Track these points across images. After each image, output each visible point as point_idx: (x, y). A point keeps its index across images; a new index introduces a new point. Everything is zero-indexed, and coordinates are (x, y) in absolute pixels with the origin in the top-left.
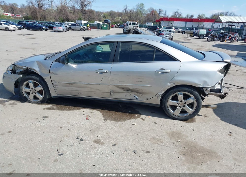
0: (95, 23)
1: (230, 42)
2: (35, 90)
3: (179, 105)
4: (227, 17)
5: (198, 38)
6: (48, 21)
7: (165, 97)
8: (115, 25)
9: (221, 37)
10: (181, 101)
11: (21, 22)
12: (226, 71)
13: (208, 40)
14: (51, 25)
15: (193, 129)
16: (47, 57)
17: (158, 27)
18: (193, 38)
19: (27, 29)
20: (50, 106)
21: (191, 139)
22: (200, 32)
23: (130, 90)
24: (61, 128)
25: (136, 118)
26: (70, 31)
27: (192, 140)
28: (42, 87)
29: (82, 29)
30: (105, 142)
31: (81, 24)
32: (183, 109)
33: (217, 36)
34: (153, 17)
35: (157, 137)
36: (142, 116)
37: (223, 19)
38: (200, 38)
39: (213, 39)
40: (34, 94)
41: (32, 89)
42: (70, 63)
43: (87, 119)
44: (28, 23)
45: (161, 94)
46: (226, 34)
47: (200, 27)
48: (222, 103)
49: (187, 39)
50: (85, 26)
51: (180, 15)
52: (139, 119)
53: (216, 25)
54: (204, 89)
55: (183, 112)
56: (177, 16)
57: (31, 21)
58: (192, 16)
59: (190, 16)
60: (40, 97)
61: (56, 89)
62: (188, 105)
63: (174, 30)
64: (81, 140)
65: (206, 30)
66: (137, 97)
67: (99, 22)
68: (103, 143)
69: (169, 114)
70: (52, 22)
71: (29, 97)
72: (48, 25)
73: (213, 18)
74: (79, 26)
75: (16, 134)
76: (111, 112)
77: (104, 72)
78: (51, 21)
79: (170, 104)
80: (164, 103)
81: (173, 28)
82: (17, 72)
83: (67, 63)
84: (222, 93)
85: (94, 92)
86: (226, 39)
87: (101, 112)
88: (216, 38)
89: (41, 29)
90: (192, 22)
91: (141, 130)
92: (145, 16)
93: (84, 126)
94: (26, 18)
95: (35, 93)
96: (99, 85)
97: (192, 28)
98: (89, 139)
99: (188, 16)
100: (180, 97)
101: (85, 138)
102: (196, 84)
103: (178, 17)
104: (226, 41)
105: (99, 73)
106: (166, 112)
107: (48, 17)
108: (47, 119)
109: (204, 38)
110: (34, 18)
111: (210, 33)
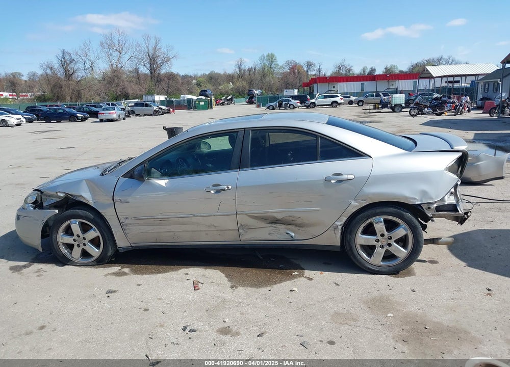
0: (181, 99)
1: (455, 115)
2: (84, 239)
3: (380, 244)
4: (442, 66)
5: (391, 111)
6: (87, 102)
7: (348, 229)
8: (221, 99)
9: (436, 106)
10: (382, 235)
11: (31, 107)
12: (460, 169)
13: (410, 115)
14: (94, 109)
15: (412, 289)
16: (105, 171)
17: (308, 97)
18: (380, 112)
19: (44, 121)
20: (116, 269)
21: (413, 308)
22: (393, 99)
23: (278, 222)
24: (146, 310)
25: (295, 277)
26: (133, 118)
27: (415, 312)
28: (98, 232)
29: (156, 113)
30: (240, 330)
31: (154, 102)
32: (387, 251)
33: (428, 104)
34: (297, 78)
35: (345, 312)
36: (308, 273)
37: (434, 71)
38: (394, 111)
39: (421, 112)
40: (82, 247)
41: (78, 236)
42: (153, 178)
43: (196, 288)
44: (45, 108)
45: (340, 224)
46: (443, 99)
47: (391, 90)
48: (461, 234)
49: (370, 114)
50: (161, 105)
51: (349, 70)
52: (302, 279)
53: (423, 84)
54: (424, 207)
55: (389, 256)
56: (344, 72)
57: (52, 104)
58: (373, 70)
59: (368, 70)
60: (95, 252)
61: (127, 232)
62: (397, 242)
63: (342, 99)
64: (191, 331)
65: (404, 95)
66: (293, 234)
67: (189, 97)
68: (237, 334)
69: (360, 263)
70: (94, 103)
71: (71, 253)
72: (88, 110)
73: (414, 71)
74: (151, 106)
75: (55, 330)
76: (242, 269)
77: (224, 190)
78: (93, 101)
79: (361, 244)
80: (349, 242)
81: (338, 96)
82: (45, 204)
83: (148, 179)
84: (460, 212)
85: (205, 231)
86: (446, 110)
87: (222, 272)
88: (426, 109)
89: (73, 118)
90: (375, 82)
91: (309, 300)
92: (280, 76)
93: (193, 303)
94: (42, 99)
95: (84, 245)
96: (215, 215)
97: (377, 92)
98: (208, 329)
99: (364, 71)
100: (380, 227)
101: (198, 325)
102: (406, 198)
103: (346, 74)
104: (447, 114)
105: (212, 192)
106: (354, 260)
107: (86, 94)
108: (115, 294)
109: (403, 110)
110: (58, 98)
111: (414, 100)
